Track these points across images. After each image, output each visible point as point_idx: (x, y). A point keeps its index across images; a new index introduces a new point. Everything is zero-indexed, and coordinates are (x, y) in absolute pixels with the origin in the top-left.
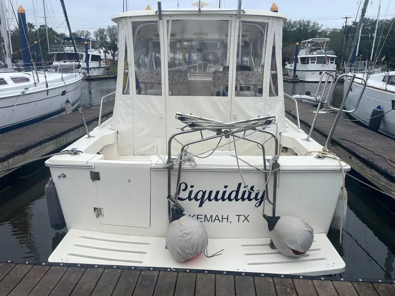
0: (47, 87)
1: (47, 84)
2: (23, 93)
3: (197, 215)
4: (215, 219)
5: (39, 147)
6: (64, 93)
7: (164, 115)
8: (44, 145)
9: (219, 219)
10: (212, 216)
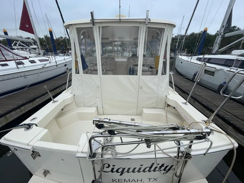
0: (56, 63)
1: (56, 62)
2: (43, 67)
3: (119, 179)
4: (132, 181)
5: (43, 97)
6: (65, 65)
7: (100, 86)
8: (45, 95)
9: (135, 181)
10: (129, 180)
